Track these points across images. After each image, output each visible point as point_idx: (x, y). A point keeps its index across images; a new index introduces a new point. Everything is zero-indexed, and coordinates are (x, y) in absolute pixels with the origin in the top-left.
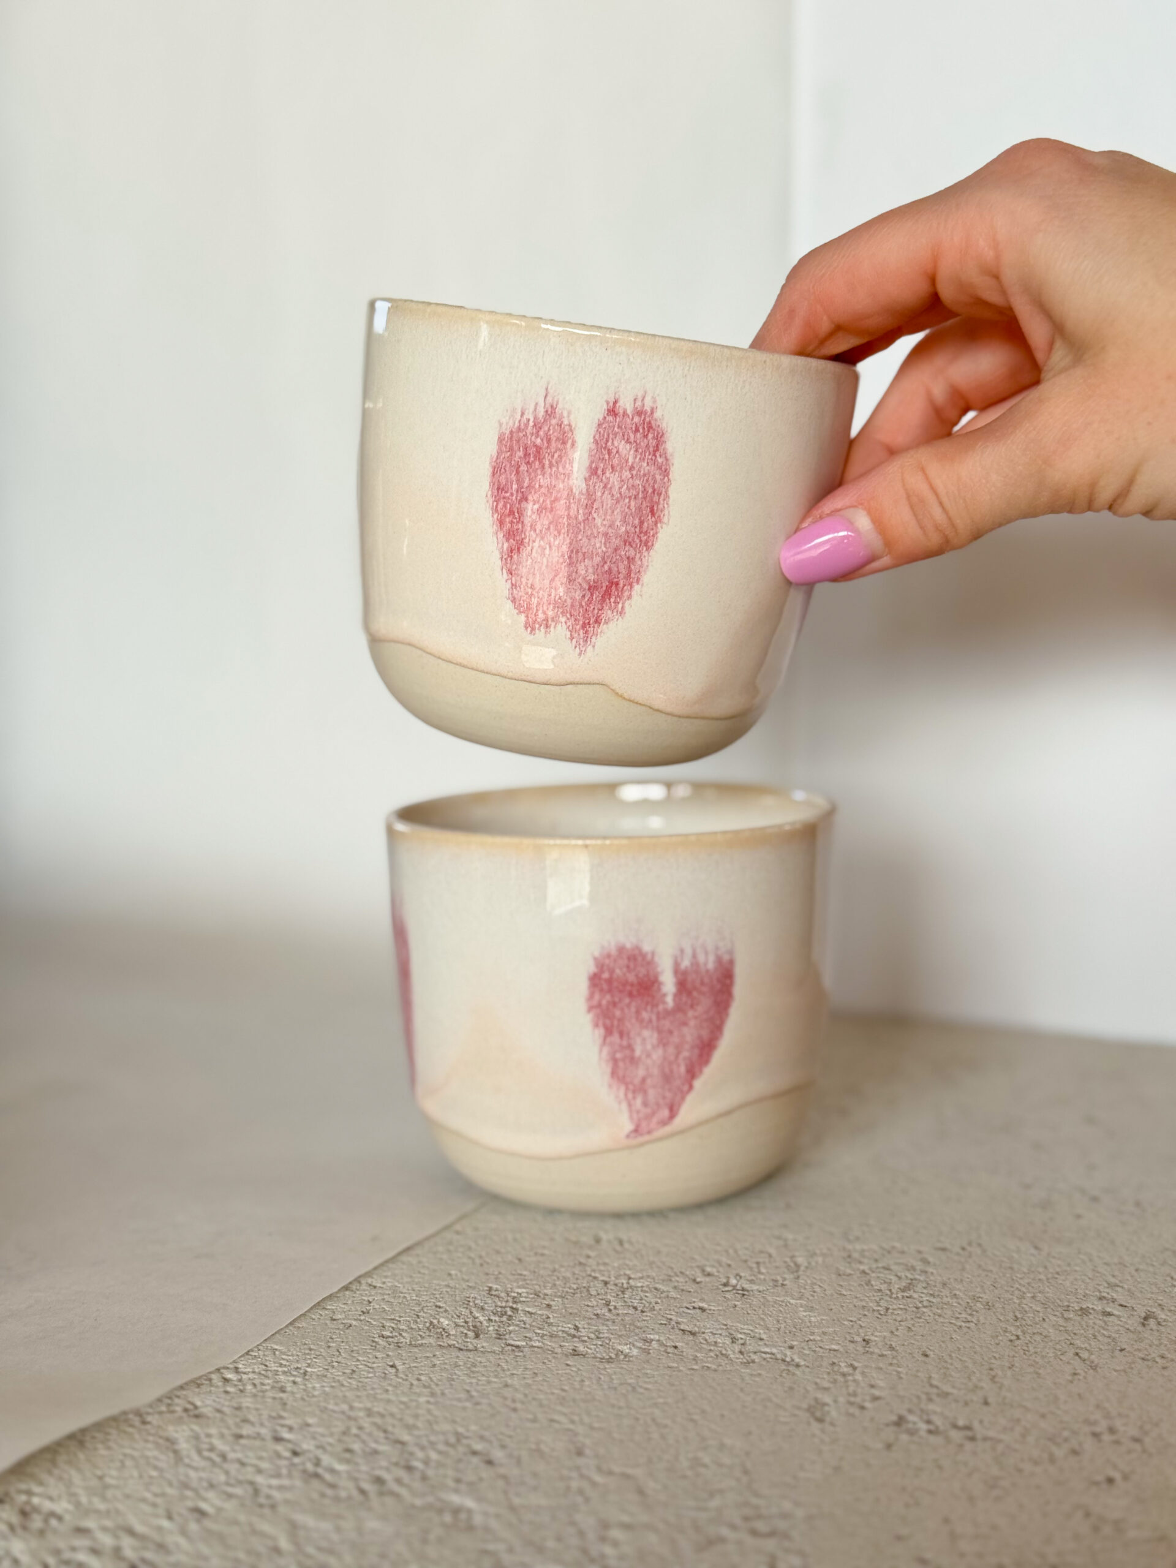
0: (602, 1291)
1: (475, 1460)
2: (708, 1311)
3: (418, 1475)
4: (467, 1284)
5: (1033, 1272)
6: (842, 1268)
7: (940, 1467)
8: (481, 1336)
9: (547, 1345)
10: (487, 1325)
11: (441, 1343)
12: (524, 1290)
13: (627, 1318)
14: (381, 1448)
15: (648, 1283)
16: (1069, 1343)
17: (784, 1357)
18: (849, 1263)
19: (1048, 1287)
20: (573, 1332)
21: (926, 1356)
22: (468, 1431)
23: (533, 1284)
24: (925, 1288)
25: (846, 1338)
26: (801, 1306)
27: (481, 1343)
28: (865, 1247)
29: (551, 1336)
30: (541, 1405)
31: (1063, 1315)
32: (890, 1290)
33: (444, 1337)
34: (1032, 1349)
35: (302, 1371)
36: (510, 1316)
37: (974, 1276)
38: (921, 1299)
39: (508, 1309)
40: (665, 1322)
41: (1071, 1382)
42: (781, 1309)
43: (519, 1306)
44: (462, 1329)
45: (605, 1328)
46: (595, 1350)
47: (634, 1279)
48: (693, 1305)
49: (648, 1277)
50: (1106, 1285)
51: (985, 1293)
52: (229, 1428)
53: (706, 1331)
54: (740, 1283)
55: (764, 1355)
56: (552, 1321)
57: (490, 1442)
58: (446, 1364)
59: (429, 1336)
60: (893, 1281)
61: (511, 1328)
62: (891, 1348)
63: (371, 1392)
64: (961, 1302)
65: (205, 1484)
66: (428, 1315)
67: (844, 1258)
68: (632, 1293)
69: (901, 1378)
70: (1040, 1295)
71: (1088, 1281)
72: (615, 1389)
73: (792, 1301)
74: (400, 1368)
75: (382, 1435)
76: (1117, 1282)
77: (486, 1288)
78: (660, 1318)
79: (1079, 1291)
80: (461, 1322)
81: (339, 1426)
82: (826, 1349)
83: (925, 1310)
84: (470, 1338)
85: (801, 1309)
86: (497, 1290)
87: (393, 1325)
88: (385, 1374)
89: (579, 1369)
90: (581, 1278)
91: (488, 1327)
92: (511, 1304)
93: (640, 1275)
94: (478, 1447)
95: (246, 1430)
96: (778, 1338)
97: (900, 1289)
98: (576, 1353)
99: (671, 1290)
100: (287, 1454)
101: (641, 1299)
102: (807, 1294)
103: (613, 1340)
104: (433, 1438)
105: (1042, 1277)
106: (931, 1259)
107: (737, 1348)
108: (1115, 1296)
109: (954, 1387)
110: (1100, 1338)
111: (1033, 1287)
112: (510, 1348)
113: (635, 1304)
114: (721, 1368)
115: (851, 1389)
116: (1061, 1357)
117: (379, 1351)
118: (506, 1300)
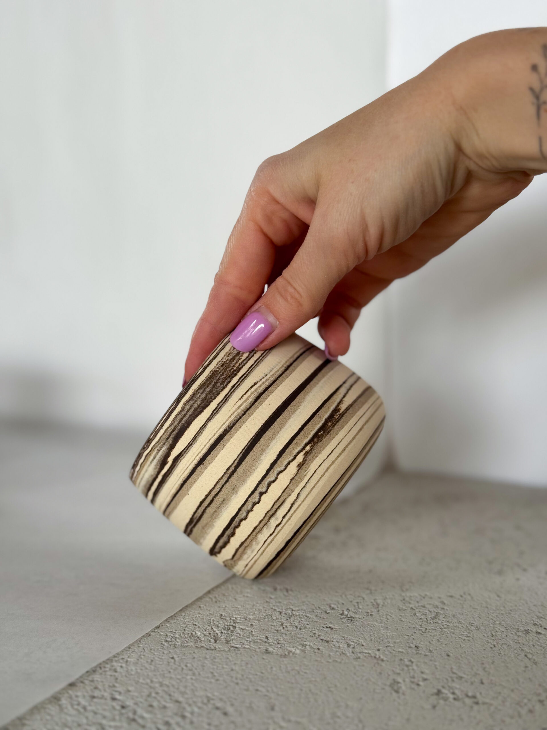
0: (279, 618)
1: (218, 713)
2: (334, 629)
3: (188, 721)
4: (209, 612)
5: (498, 609)
6: (401, 606)
7: (462, 719)
8: (218, 642)
9: (252, 647)
10: (221, 635)
11: (197, 646)
12: (239, 616)
13: (292, 633)
14: (168, 705)
15: (303, 613)
16: (521, 649)
17: (375, 655)
18: (404, 603)
19: (507, 618)
20: (265, 640)
21: (448, 656)
22: (214, 695)
23: (243, 613)
24: (444, 618)
25: (406, 645)
26: (382, 627)
27: (218, 646)
28: (412, 595)
29: (254, 642)
30: (251, 681)
31: (516, 634)
32: (426, 618)
33: (199, 642)
34: (502, 652)
35: (125, 660)
36: (232, 630)
37: (468, 611)
38: (443, 624)
39: (231, 627)
40: (312, 635)
41: (525, 671)
42: (372, 629)
43: (237, 625)
44: (208, 638)
45: (282, 638)
46: (277, 650)
47: (294, 611)
48: (326, 625)
49: (302, 609)
50: (537, 617)
51: (475, 621)
52: (87, 692)
53: (334, 640)
54: (349, 614)
55: (365, 654)
56: (254, 633)
57: (225, 702)
58: (200, 657)
59: (191, 641)
60: (427, 614)
61: (233, 637)
62: (430, 651)
63: (162, 673)
64: (463, 625)
65: (75, 724)
66: (190, 630)
67: (401, 601)
68: (294, 618)
69: (437, 668)
70: (503, 622)
71: (526, 615)
72: (289, 672)
73: (377, 624)
74: (177, 659)
75: (167, 697)
76: (543, 616)
77: (220, 615)
78: (310, 632)
79: (523, 620)
80: (207, 634)
81: (146, 692)
82: (396, 651)
83: (445, 630)
84: (212, 642)
85: (381, 628)
86: (224, 616)
87: (172, 635)
88: (169, 662)
89: (269, 661)
90: (267, 610)
91: (221, 636)
92: (232, 624)
93: (297, 608)
94: (219, 704)
95: (96, 693)
96: (371, 645)
97: (431, 618)
98: (267, 652)
99: (315, 617)
100: (118, 707)
101: (299, 622)
102: (384, 620)
103: (286, 645)
104: (195, 700)
105: (503, 612)
106: (446, 602)
107: (350, 650)
108: (541, 624)
109: (465, 674)
110: (536, 646)
111: (499, 618)
112: (233, 648)
113: (296, 625)
114: (343, 662)
115: (412, 674)
116: (518, 657)
117: (165, 649)
118: (229, 621)
